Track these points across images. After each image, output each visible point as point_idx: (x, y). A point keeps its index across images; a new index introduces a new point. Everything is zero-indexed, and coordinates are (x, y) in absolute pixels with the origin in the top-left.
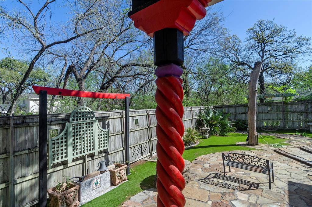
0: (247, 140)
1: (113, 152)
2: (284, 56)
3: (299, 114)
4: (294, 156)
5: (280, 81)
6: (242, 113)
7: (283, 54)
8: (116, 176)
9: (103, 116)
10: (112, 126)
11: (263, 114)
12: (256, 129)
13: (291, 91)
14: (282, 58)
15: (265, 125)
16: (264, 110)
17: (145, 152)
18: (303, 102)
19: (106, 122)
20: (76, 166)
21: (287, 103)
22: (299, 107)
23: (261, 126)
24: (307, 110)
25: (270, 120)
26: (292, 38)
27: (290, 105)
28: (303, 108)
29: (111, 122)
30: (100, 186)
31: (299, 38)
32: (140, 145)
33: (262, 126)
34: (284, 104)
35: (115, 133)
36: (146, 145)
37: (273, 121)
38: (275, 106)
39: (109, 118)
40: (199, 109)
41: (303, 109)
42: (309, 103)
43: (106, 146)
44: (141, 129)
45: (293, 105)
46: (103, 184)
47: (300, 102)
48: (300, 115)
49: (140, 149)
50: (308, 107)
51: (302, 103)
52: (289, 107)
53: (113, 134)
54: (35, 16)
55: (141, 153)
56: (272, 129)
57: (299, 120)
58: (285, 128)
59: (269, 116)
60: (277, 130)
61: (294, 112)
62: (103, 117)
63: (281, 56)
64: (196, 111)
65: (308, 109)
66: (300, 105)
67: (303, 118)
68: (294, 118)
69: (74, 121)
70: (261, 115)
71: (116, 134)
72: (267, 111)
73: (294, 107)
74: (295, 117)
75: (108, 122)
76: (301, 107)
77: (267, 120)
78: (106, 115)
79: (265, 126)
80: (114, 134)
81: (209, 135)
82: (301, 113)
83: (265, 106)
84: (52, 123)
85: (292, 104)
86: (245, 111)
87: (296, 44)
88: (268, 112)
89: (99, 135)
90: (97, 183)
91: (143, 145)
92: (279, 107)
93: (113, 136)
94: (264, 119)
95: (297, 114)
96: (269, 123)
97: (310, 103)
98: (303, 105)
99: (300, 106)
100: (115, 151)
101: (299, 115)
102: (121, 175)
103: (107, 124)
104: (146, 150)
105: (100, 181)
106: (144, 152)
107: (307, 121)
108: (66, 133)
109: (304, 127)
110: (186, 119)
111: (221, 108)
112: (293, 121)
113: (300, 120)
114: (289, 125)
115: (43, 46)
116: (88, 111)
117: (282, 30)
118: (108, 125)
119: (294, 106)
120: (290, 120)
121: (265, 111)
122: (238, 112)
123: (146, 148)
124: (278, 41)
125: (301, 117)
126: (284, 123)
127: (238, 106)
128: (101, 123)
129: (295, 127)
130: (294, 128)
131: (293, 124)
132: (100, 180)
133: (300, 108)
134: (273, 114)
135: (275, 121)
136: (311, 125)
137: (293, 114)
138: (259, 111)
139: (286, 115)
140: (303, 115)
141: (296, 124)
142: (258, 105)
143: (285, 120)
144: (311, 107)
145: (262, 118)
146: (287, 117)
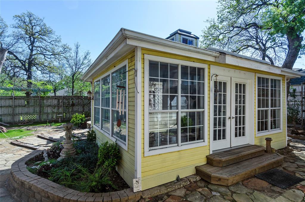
2: (53, 56)
4: (26, 145)
5: (54, 80)
7: (52, 55)
11: (20, 108)
13: (48, 87)
14: (51, 58)
15: (21, 119)
16: (21, 103)
21: (43, 98)
22: (53, 102)
23: (16, 120)
24: (59, 104)
25: (27, 114)
26: (59, 43)
27: (46, 99)
28: (56, 102)
31: (64, 45)
33: (18, 121)
34: (41, 99)
37: (30, 115)
38: (33, 100)
51: (56, 98)
52: (45, 101)
56: (28, 123)
57: (53, 112)
58: (41, 120)
60: (33, 123)
61: (49, 106)
63: (50, 56)
66: (54, 100)
67: (56, 111)
68: (49, 111)
70: (17, 108)
72: (24, 105)
73: (49, 101)
74: (49, 110)
77: (24, 113)
79: (21, 121)
82: (54, 107)
83: (22, 100)
85: (48, 98)
87: (61, 49)
88: (25, 106)
92: (37, 101)
94: (20, 113)
95: (51, 107)
96: (26, 117)
98: (56, 100)
99: (54, 101)
101: (52, 109)
107: (58, 114)
109: (56, 118)
112: (48, 114)
114: (44, 117)
117: (50, 32)
120: (46, 113)
121: (22, 105)
124: (47, 41)
125: (54, 110)
126: (40, 116)
130: (46, 120)
131: (48, 116)
133: (54, 102)
134: (30, 108)
135: (31, 115)
136: (60, 116)
137: (48, 107)
138: (16, 105)
139: (42, 108)
140: (56, 108)
141: (50, 116)
142: (15, 99)
143: (41, 113)
144: (62, 102)
145: (19, 112)
146: (43, 110)
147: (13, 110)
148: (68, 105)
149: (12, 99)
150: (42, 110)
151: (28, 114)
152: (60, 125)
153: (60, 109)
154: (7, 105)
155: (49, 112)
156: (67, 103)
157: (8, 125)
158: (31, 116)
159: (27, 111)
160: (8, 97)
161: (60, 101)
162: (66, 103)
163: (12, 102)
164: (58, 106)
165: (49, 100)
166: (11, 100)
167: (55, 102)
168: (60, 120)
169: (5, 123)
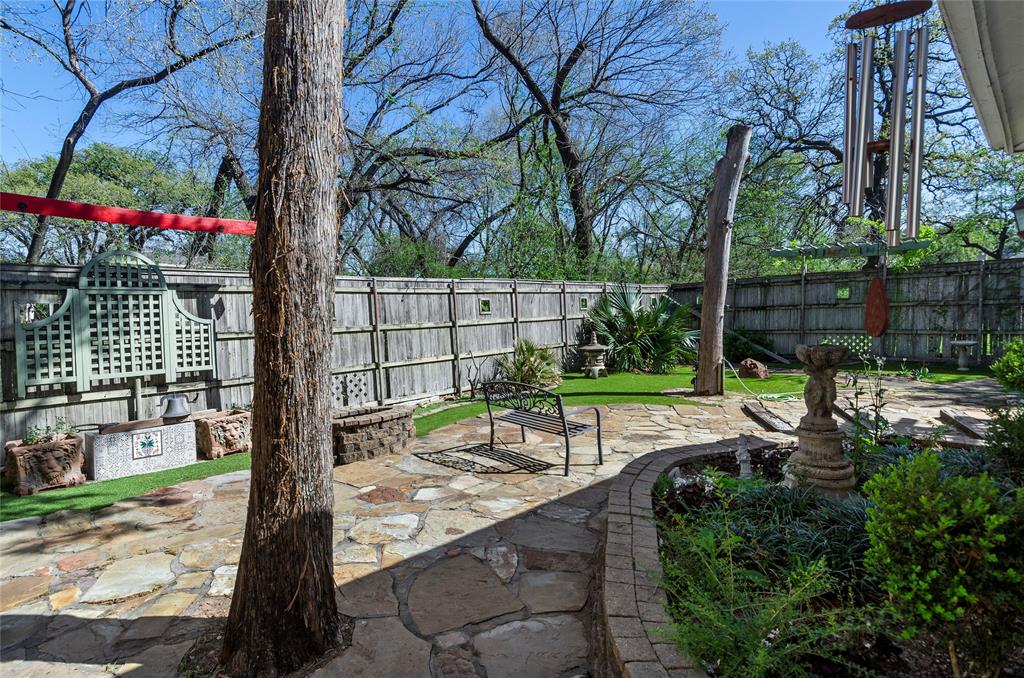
0: (693, 381)
1: (237, 382)
3: (934, 311)
6: (754, 309)
8: (213, 437)
9: (201, 281)
10: (234, 314)
11: (822, 311)
12: (721, 345)
14: (964, 120)
16: (825, 296)
17: (357, 396)
18: (952, 269)
19: (213, 301)
20: (108, 403)
21: (898, 274)
22: (937, 288)
24: (962, 298)
25: (840, 330)
27: (909, 278)
28: (952, 289)
29: (228, 300)
30: (160, 452)
32: (341, 377)
34: (890, 277)
35: (242, 333)
36: (363, 378)
37: (850, 335)
39: (221, 289)
40: (601, 290)
41: (950, 293)
42: (970, 272)
43: (207, 363)
44: (344, 330)
45: (918, 278)
46: (169, 450)
47: (942, 270)
48: (940, 313)
49: (341, 386)
50: (967, 287)
51: (949, 273)
52: (904, 287)
53: (237, 333)
54: (63, 6)
55: (341, 396)
57: (935, 329)
59: (838, 318)
61: (923, 303)
62: (197, 286)
64: (586, 297)
65: (967, 294)
66: (941, 279)
67: (949, 323)
68: (920, 325)
69: (94, 285)
70: (813, 312)
71: (246, 335)
72: (833, 302)
73: (922, 287)
74: (921, 319)
75: (220, 302)
76: (944, 286)
77: (832, 329)
78: (210, 281)
80: (240, 336)
81: (603, 367)
82: (943, 306)
83: (828, 285)
84: (29, 287)
85: (915, 276)
86: (766, 301)
88: (835, 305)
89: (179, 332)
90: (151, 444)
91: (350, 377)
93: (237, 342)
94: (821, 326)
95: (928, 309)
96: (838, 340)
97: (974, 272)
98: (951, 278)
99: (941, 284)
100: (242, 381)
101: (934, 315)
102: (228, 434)
103: (214, 307)
104: (364, 391)
105: (159, 440)
106: (353, 394)
107: (959, 335)
108: (68, 313)
109: (948, 353)
110: (539, 316)
111: (693, 292)
112: (913, 335)
113: (938, 331)
115: (92, 94)
116: (140, 263)
118: (220, 309)
119: (922, 284)
120: (906, 332)
121: (828, 303)
122: (742, 303)
123: (363, 388)
125: (940, 322)
126: (883, 343)
127: (743, 286)
128: (194, 302)
129: (917, 355)
130: (915, 357)
131: (914, 344)
132: (159, 437)
133: (941, 288)
134: (853, 311)
135: (856, 334)
136: (964, 348)
137: (916, 310)
138: (809, 301)
139: (893, 313)
140: (949, 313)
141: (924, 346)
142: (807, 282)
143: (889, 331)
144: (976, 287)
145: (817, 323)
146: (896, 320)
147: (803, 318)
148: (1008, 298)
149: (798, 282)
150: (893, 319)
151: (843, 331)
152: (954, 381)
153: (970, 317)
154: (787, 301)
155: (919, 327)
156: (1008, 293)
157: (787, 362)
158: (854, 337)
159: (841, 321)
160: (790, 279)
161: (972, 283)
162: (998, 291)
163: (801, 291)
164: (961, 302)
165: (922, 281)
166: (796, 287)
167: (948, 288)
168: (961, 361)
169: (781, 355)
